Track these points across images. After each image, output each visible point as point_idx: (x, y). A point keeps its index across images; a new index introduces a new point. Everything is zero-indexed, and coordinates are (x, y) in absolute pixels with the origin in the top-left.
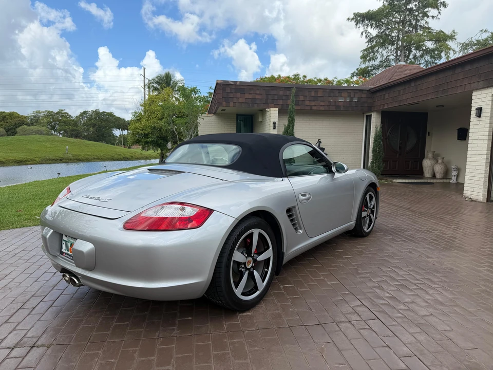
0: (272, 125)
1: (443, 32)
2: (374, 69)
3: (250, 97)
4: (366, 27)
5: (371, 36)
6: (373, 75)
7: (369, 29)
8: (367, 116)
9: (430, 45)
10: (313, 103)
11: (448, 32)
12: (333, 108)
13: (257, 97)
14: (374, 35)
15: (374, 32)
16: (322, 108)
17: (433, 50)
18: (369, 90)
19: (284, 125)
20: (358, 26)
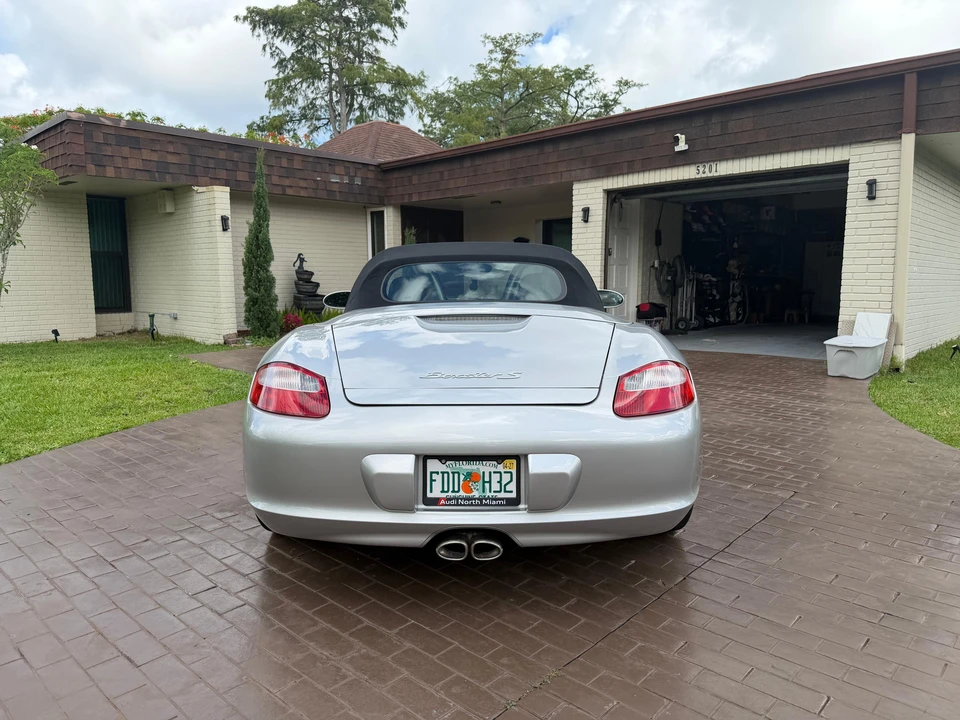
0: (219, 224)
1: (403, 70)
2: (291, 121)
3: (155, 157)
4: (270, 36)
5: (282, 56)
6: (289, 131)
7: (278, 42)
8: (372, 213)
9: (384, 89)
10: (287, 182)
11: (412, 71)
12: (323, 194)
13: (171, 159)
14: (288, 56)
15: (288, 49)
16: (303, 193)
17: (392, 100)
18: (379, 166)
19: (248, 223)
20: (256, 33)
